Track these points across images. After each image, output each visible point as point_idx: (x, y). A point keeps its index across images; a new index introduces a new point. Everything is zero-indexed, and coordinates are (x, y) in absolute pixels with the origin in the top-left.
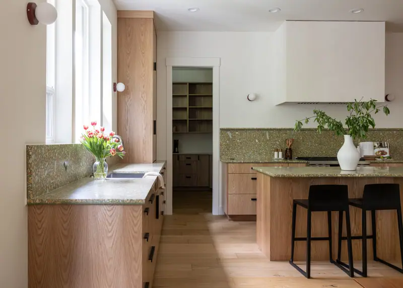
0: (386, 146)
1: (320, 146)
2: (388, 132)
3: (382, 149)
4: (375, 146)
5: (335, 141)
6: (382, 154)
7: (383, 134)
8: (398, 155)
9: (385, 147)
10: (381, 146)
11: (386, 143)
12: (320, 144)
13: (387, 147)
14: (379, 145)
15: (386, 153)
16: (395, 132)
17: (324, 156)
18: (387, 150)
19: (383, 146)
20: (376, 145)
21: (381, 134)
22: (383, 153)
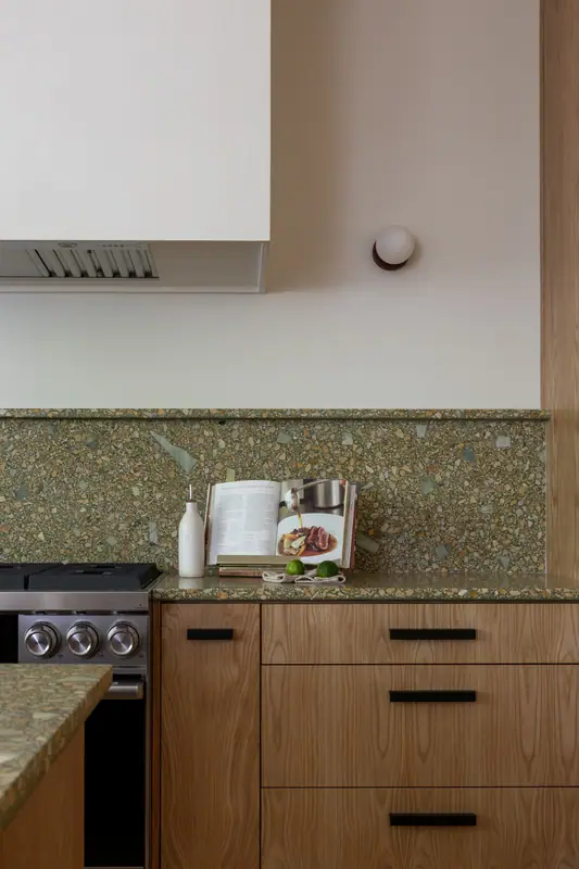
0: (335, 501)
1: (18, 504)
2: (381, 431)
3: (311, 520)
4: (283, 504)
5: (97, 477)
6: (310, 548)
7: (358, 440)
8: (441, 551)
9: (328, 509)
10: (309, 502)
11: (335, 485)
12: (18, 497)
13: (340, 506)
14: (300, 495)
15: (331, 542)
16: (421, 430)
17: (39, 556)
18: (335, 525)
19: (321, 503)
20: (288, 497)
21: (348, 440)
22: (315, 540)
